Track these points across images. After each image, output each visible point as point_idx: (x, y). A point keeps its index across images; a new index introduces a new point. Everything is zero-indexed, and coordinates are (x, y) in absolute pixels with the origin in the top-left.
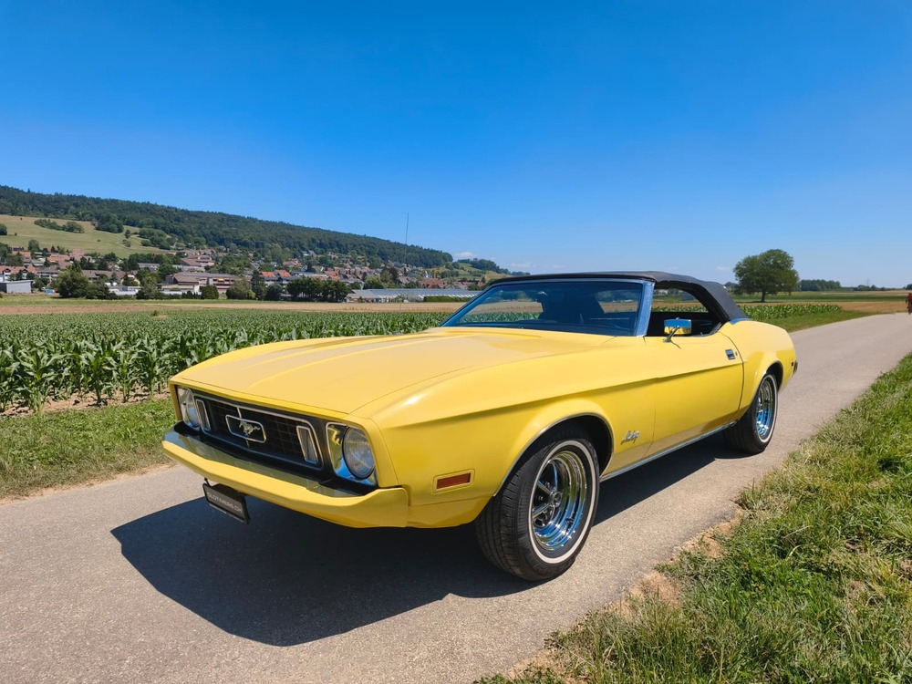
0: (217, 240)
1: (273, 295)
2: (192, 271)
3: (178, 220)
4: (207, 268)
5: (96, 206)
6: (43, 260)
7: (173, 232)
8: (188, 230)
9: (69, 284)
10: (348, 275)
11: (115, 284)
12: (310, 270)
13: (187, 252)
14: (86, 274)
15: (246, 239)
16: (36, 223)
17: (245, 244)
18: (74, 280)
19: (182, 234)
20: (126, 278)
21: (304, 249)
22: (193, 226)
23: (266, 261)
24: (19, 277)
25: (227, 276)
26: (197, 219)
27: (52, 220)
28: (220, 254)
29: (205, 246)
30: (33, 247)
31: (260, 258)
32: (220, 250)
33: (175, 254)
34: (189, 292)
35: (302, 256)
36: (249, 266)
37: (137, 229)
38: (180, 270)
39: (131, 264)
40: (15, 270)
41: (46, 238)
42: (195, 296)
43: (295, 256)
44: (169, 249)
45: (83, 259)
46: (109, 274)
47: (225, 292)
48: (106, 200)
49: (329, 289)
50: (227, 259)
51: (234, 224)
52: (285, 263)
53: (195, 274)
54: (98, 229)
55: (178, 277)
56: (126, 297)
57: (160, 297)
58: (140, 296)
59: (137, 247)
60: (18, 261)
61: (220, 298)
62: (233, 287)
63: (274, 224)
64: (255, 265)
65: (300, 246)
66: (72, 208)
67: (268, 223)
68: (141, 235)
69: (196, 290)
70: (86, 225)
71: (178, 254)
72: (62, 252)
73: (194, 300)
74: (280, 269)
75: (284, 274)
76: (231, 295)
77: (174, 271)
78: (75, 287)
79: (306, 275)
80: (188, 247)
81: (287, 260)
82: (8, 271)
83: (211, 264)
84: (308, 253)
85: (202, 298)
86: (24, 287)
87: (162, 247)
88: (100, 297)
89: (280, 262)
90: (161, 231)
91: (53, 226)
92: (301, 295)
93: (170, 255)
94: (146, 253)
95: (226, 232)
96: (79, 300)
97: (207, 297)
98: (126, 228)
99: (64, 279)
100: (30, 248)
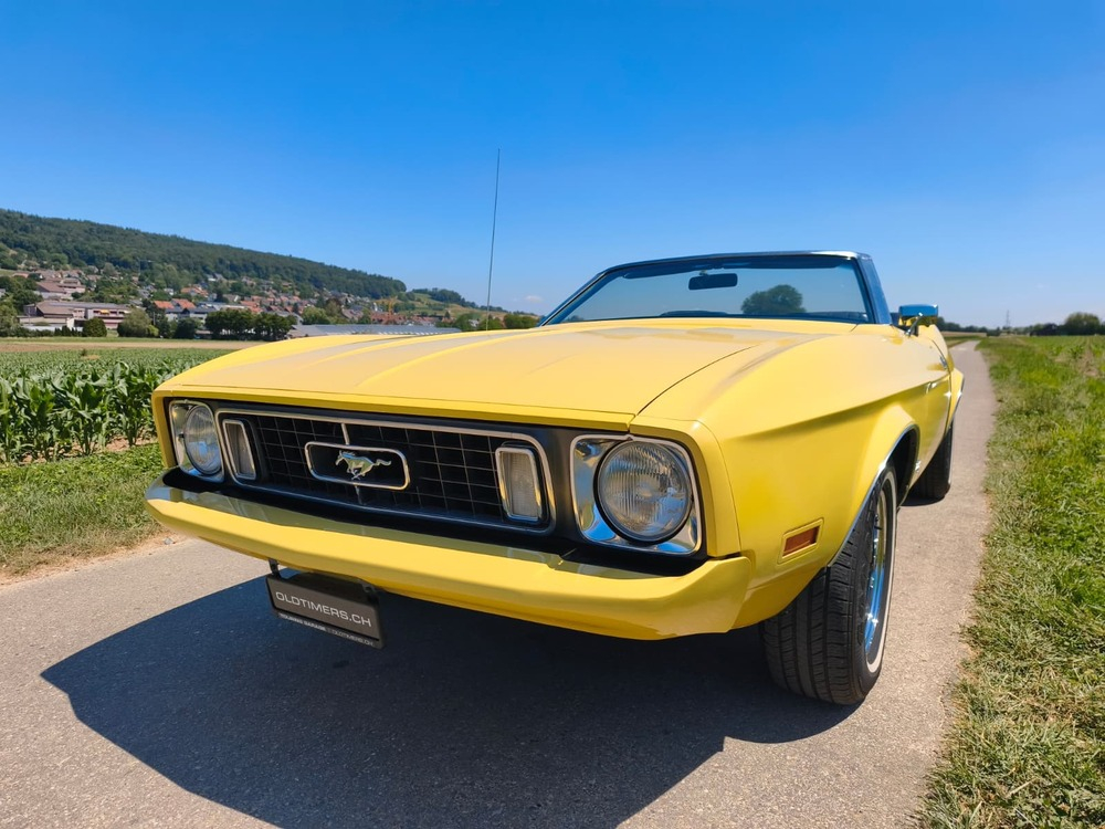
0: (85, 258)
1: (184, 332)
2: (57, 299)
3: (25, 229)
4: (75, 296)
7: (18, 245)
8: (41, 243)
10: (272, 307)
12: (220, 299)
13: (43, 273)
15: (127, 257)
17: (125, 264)
19: (33, 249)
21: (208, 272)
22: (48, 238)
23: (158, 287)
25: (111, 306)
26: (52, 229)
28: (91, 277)
29: (68, 266)
31: (148, 284)
32: (90, 272)
33: (26, 276)
34: (65, 328)
35: (206, 280)
36: (135, 294)
38: (41, 298)
42: (74, 333)
43: (197, 281)
44: (15, 269)
47: (116, 327)
49: (264, 324)
50: (103, 284)
51: (107, 236)
52: (184, 290)
53: (61, 303)
55: (42, 307)
57: (23, 333)
61: (109, 335)
62: (128, 321)
63: (165, 239)
64: (144, 292)
65: (203, 268)
67: (155, 237)
69: (70, 324)
71: (30, 276)
73: (72, 338)
74: (179, 298)
75: (187, 304)
76: (124, 332)
77: (34, 299)
79: (217, 307)
80: (43, 267)
81: (187, 287)
83: (81, 290)
84: (215, 277)
85: (84, 335)
87: (6, 267)
89: (176, 288)
90: (1, 245)
92: (224, 332)
93: (20, 278)
95: (97, 248)
97: (90, 334)
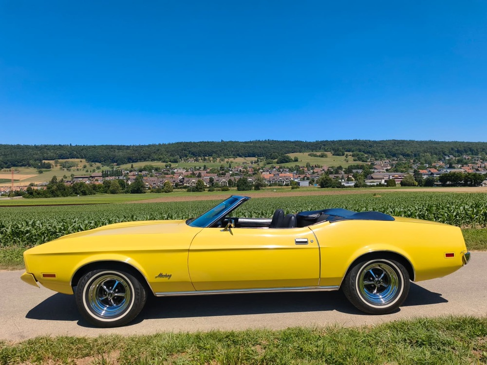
0: (392, 155)
1: (429, 183)
2: (380, 172)
3: (371, 146)
4: (387, 170)
5: (332, 144)
6: (312, 171)
7: (368, 153)
8: (376, 151)
9: (324, 181)
10: (479, 169)
11: (343, 180)
12: (451, 167)
13: (376, 162)
14: (331, 176)
15: (409, 152)
16: (309, 155)
17: (408, 155)
18: (327, 180)
19: (372, 153)
20: (348, 178)
21: (446, 155)
22: (379, 148)
23: (422, 164)
24: (303, 179)
25: (400, 174)
26: (380, 145)
27: (315, 153)
28: (394, 162)
29: (385, 158)
30: (308, 166)
31: (417, 163)
32: (394, 160)
33: (370, 164)
34: (380, 183)
35: (445, 159)
36: (411, 168)
37: (351, 153)
38: (374, 172)
39: (349, 170)
40: (302, 176)
41: (313, 161)
42: (383, 185)
43: (440, 159)
44: (366, 162)
45: (328, 169)
46: (340, 176)
47: (400, 182)
48: (337, 141)
49: (469, 178)
50: (398, 164)
51: (401, 145)
52: (433, 164)
53: (381, 173)
54: (333, 155)
55: (373, 175)
56: (349, 187)
57: (365, 186)
58: (356, 186)
59: (351, 162)
60: (303, 173)
61: (397, 186)
62: (405, 180)
63: (426, 142)
64: (415, 167)
65: (443, 153)
66: (323, 146)
67: (421, 142)
68: (353, 156)
69: (383, 182)
70: (329, 154)
71: (371, 164)
72: (319, 167)
73: (382, 187)
74: (431, 168)
75: (433, 170)
76: (403, 184)
77: (371, 173)
78: (327, 183)
79: (449, 171)
80: (376, 160)
81: (435, 162)
82: (300, 177)
83: (389, 168)
84: (449, 157)
85: (387, 186)
86: (306, 183)
87: (363, 161)
88: (338, 187)
89: (430, 163)
90: (362, 153)
91: (315, 156)
92: (448, 183)
93: (368, 165)
94: (356, 165)
95: (396, 150)
96: (329, 188)
97: (390, 186)
98: (346, 153)
99: (323, 179)
100: (307, 166)
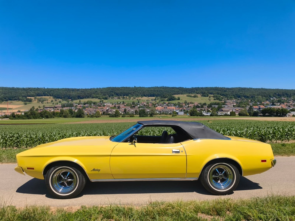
0: (238, 96)
1: (255, 114)
3: (225, 91)
4: (233, 106)
5: (201, 90)
6: (188, 106)
7: (223, 95)
8: (228, 94)
10: (291, 106)
11: (205, 112)
12: (273, 104)
13: (227, 101)
14: (198, 109)
15: (248, 95)
16: (187, 96)
17: (248, 97)
18: (194, 111)
19: (226, 96)
20: (208, 110)
21: (271, 97)
22: (230, 93)
23: (255, 102)
24: (181, 111)
25: (239, 108)
26: (231, 90)
27: (190, 95)
28: (239, 101)
29: (234, 99)
30: (186, 102)
31: (253, 102)
32: (239, 100)
33: (223, 102)
34: (226, 114)
35: (270, 99)
36: (249, 105)
37: (213, 95)
38: (224, 107)
39: (210, 106)
40: (181, 109)
41: (189, 100)
42: (228, 115)
43: (267, 100)
44: (222, 100)
45: (197, 105)
46: (203, 109)
47: (238, 113)
48: (204, 88)
49: (279, 112)
50: (241, 102)
51: (243, 90)
52: (263, 103)
53: (228, 108)
54: (202, 96)
55: (223, 109)
56: (207, 116)
57: (217, 115)
58: (211, 115)
59: (212, 100)
60: (182, 106)
61: (236, 115)
62: (241, 112)
63: (259, 89)
64: (251, 104)
65: (270, 96)
66: (196, 91)
67: (256, 89)
68: (214, 97)
69: (229, 113)
70: (199, 95)
71: (224, 102)
72: (192, 103)
74: (260, 105)
75: (262, 107)
76: (240, 115)
77: (222, 107)
78: (194, 113)
79: (271, 107)
80: (228, 99)
81: (264, 102)
82: (179, 109)
83: (235, 104)
84: (273, 98)
85: (230, 116)
86: (182, 113)
87: (220, 100)
88: (200, 116)
89: (261, 102)
90: (219, 95)
91: (191, 96)
92: (267, 114)
93: (222, 102)
94: (215, 102)
95: (241, 94)
96: (195, 116)
97: (232, 115)
98: (209, 95)
99: (191, 111)
100: (185, 103)
